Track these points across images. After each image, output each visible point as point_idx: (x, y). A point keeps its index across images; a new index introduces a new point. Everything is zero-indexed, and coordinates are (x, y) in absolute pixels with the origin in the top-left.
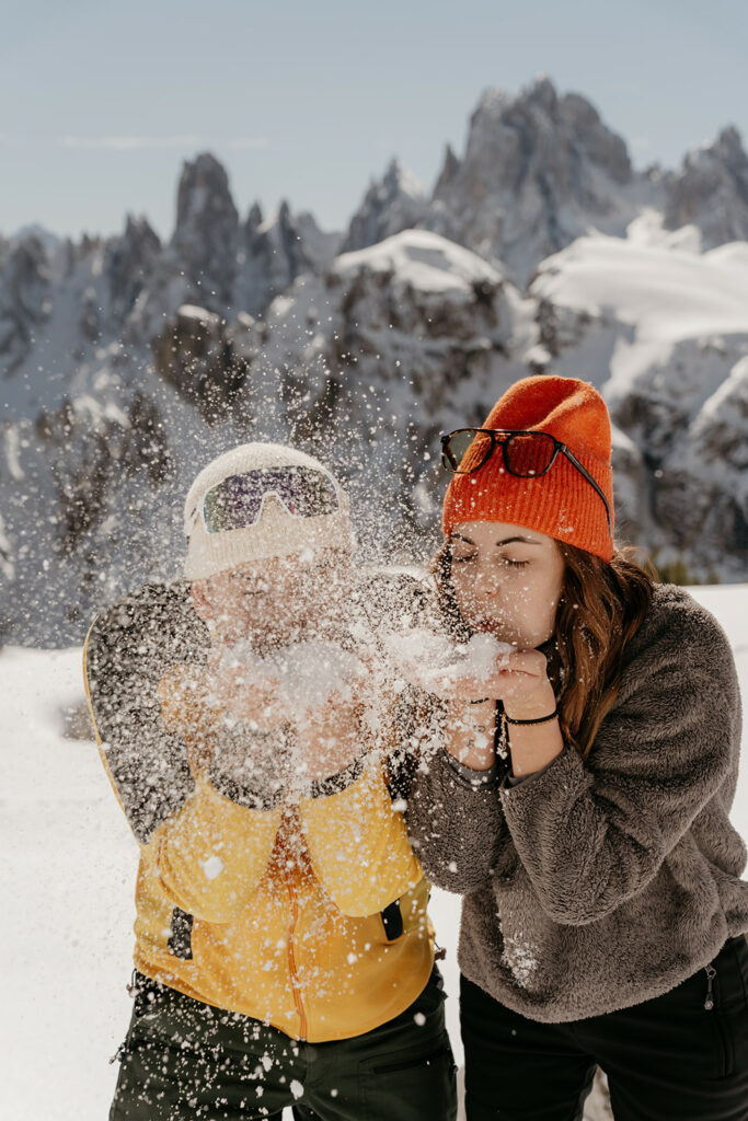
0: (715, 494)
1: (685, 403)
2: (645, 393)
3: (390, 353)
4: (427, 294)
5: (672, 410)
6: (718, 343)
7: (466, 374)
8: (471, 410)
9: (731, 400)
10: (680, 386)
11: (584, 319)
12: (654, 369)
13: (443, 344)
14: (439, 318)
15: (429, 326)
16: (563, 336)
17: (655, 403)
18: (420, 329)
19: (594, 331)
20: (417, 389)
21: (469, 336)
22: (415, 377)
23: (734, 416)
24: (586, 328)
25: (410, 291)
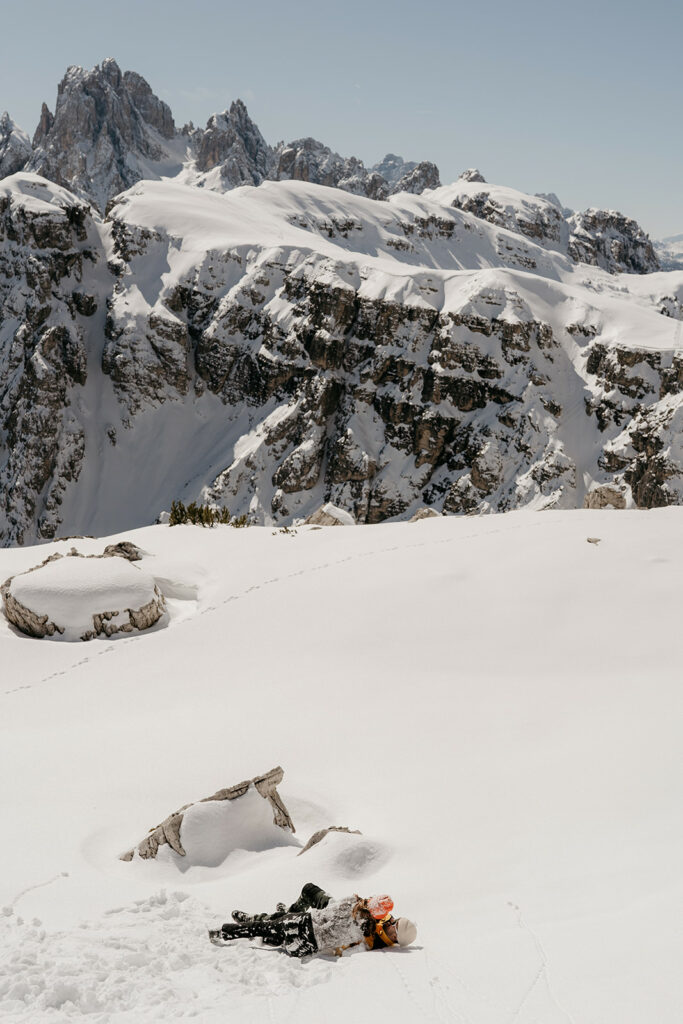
0: (237, 354)
1: (215, 293)
2: (189, 286)
3: (11, 258)
4: (36, 216)
5: (207, 298)
6: (234, 252)
7: (66, 273)
8: (70, 299)
9: (244, 291)
10: (212, 282)
11: (146, 235)
12: (194, 270)
13: (48, 252)
14: (43, 233)
15: (37, 239)
16: (131, 247)
17: (195, 293)
18: (32, 241)
19: (152, 243)
20: (31, 283)
21: (66, 247)
22: (29, 275)
23: (247, 301)
24: (147, 241)
25: (22, 212)
